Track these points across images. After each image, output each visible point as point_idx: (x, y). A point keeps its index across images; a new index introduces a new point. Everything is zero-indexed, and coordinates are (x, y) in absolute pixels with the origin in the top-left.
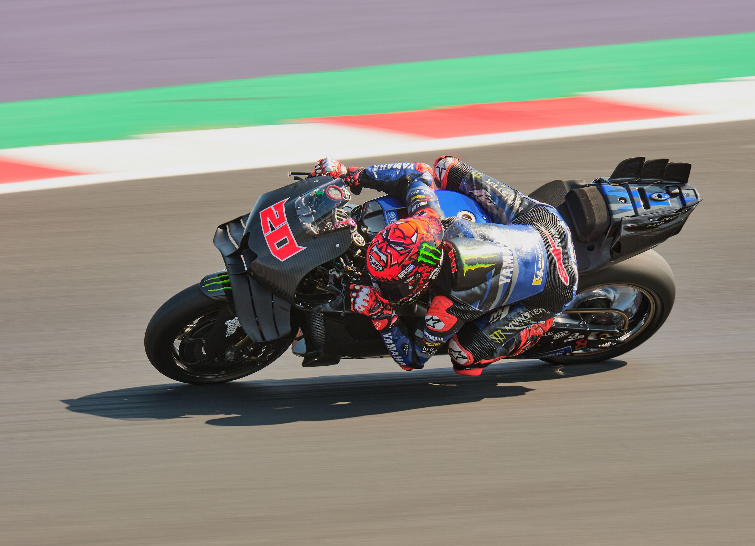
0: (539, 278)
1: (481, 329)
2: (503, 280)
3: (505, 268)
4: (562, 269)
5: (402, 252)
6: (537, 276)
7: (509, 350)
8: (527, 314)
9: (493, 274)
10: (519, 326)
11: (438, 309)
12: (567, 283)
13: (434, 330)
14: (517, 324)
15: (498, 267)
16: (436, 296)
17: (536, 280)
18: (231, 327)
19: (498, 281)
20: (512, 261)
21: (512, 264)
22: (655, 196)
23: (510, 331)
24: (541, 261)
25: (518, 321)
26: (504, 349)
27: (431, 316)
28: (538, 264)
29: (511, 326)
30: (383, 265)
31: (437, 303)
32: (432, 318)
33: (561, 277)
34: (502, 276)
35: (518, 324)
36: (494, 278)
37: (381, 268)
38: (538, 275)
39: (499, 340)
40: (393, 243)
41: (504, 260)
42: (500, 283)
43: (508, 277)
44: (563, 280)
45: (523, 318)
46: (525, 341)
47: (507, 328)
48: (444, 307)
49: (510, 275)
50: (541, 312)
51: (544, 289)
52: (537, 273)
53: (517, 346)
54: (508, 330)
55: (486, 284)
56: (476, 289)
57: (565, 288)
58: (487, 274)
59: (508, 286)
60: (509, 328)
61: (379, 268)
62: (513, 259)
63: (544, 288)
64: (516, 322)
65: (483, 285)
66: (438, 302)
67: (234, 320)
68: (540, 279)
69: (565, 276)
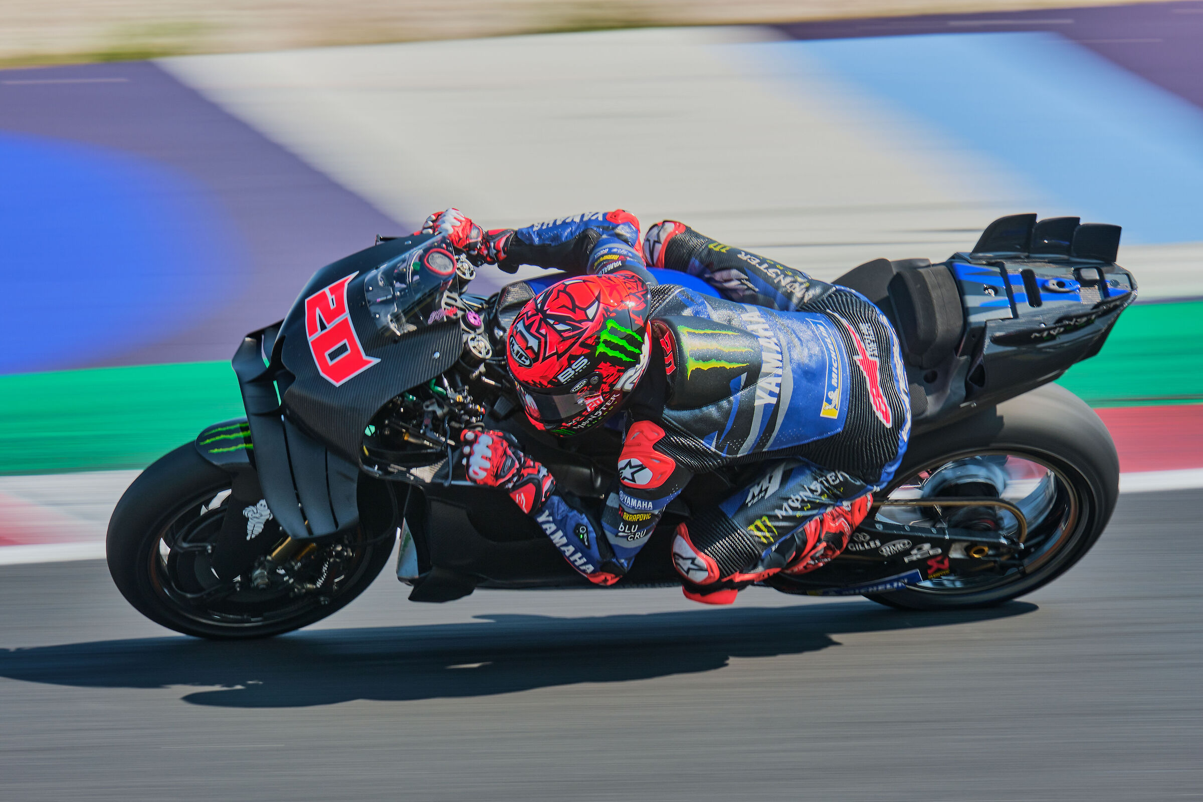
0: (833, 405)
1: (730, 517)
2: (763, 398)
3: (767, 375)
4: (879, 395)
5: (566, 335)
6: (829, 401)
7: (786, 557)
8: (816, 486)
9: (743, 383)
10: (802, 509)
11: (639, 445)
12: (887, 422)
13: (635, 487)
14: (797, 505)
15: (754, 373)
16: (635, 423)
17: (827, 408)
18: (255, 519)
19: (752, 398)
20: (780, 364)
21: (781, 370)
22: (1053, 285)
23: (785, 518)
24: (838, 374)
25: (800, 499)
26: (777, 555)
27: (626, 461)
28: (830, 377)
29: (786, 510)
30: (532, 356)
31: (636, 435)
32: (629, 463)
33: (877, 410)
34: (760, 389)
35: (800, 507)
36: (746, 390)
37: (528, 363)
38: (831, 398)
39: (765, 537)
40: (552, 317)
41: (764, 358)
42: (758, 403)
43: (771, 394)
44: (879, 415)
45: (809, 494)
46: (814, 539)
47: (779, 513)
48: (650, 440)
49: (777, 390)
50: (841, 479)
51: (845, 427)
52: (829, 394)
53: (800, 550)
54: (781, 517)
55: (729, 402)
56: (712, 411)
57: (884, 431)
58: (732, 381)
59: (772, 411)
60: (784, 513)
61: (525, 362)
62: (781, 361)
63: (843, 426)
64: (795, 501)
65: (724, 403)
66: (638, 433)
67: (258, 505)
68: (835, 407)
69: (884, 411)
